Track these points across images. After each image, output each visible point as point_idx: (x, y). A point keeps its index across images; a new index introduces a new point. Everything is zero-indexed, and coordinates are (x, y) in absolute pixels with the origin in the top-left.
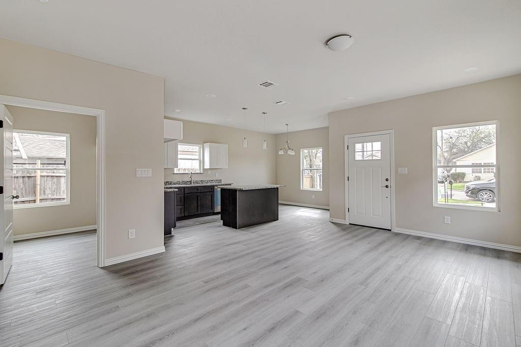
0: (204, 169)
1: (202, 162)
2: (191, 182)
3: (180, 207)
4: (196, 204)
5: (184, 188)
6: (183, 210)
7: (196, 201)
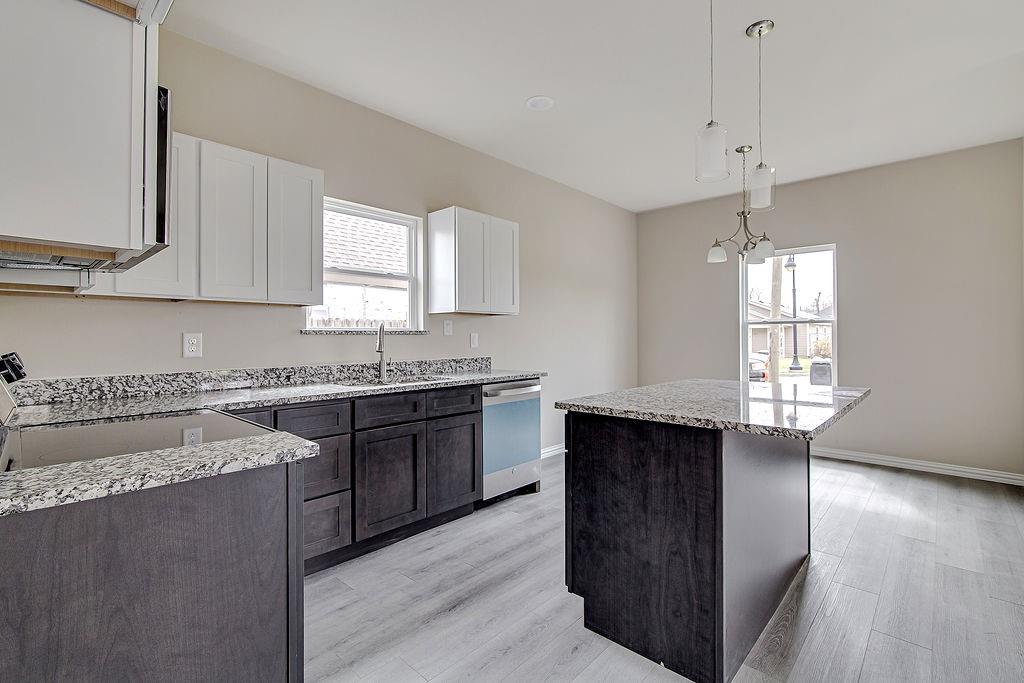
0: (430, 317)
1: (422, 288)
2: (378, 368)
3: (332, 501)
4: (406, 478)
5: (353, 401)
6: (346, 515)
7: (410, 462)
